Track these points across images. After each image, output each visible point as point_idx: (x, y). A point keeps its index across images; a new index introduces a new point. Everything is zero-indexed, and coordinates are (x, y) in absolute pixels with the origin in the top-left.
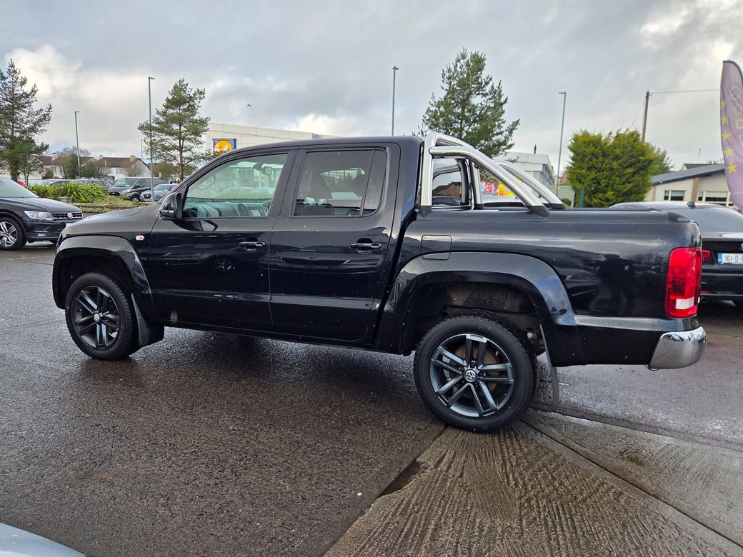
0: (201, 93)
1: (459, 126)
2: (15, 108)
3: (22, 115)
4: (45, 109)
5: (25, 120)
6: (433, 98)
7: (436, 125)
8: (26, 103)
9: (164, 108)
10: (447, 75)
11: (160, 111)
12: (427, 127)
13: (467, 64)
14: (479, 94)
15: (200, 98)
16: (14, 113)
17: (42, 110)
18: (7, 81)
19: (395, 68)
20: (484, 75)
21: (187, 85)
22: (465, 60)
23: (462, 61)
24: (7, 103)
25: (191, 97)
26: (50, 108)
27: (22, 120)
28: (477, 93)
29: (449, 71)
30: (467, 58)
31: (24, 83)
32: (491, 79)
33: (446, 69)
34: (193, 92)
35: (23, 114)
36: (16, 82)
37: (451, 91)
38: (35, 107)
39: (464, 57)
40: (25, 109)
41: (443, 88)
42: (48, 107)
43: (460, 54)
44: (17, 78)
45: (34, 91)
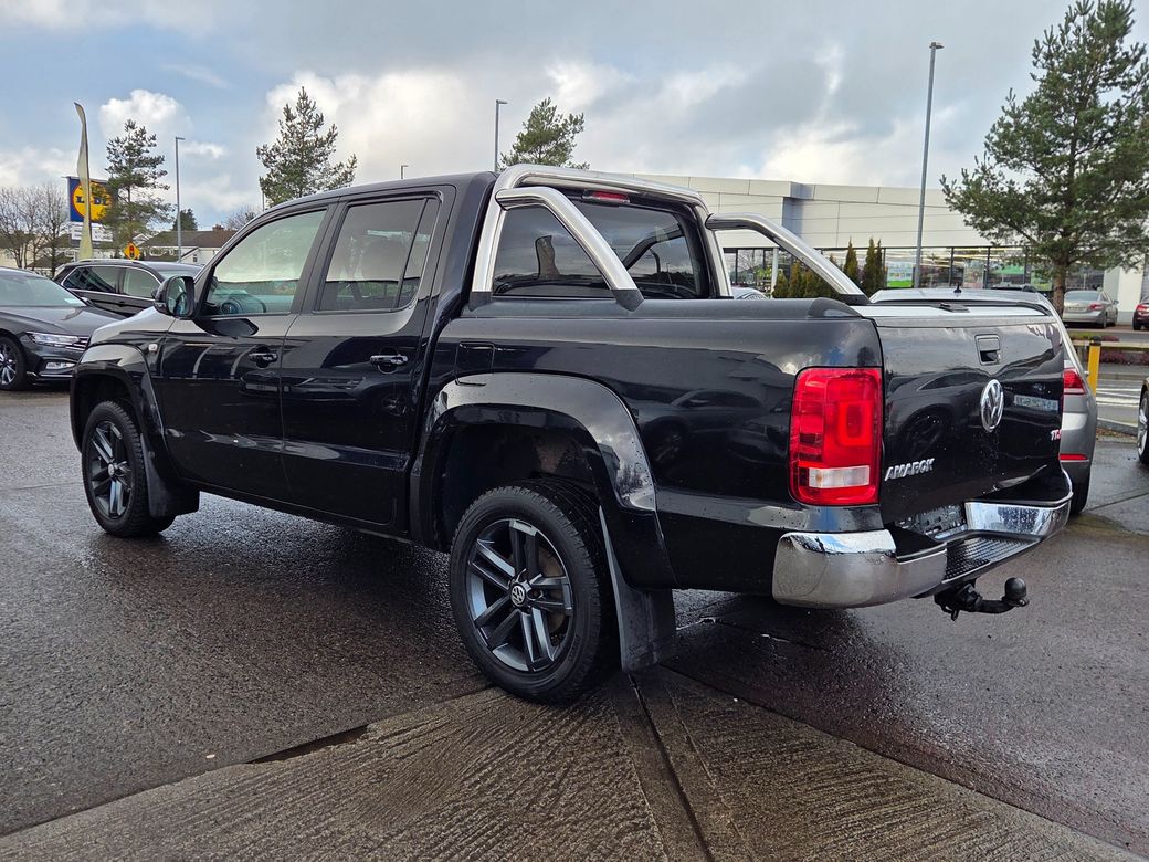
0: (576, 122)
1: (1069, 153)
2: (304, 164)
3: (313, 174)
4: (346, 163)
5: (317, 182)
6: (1010, 98)
7: (1012, 154)
8: (320, 155)
9: (514, 152)
10: (1045, 49)
11: (509, 156)
12: (993, 160)
13: (1091, 24)
14: (1116, 84)
15: (575, 131)
16: (303, 173)
17: (341, 165)
18: (295, 121)
19: (935, 46)
20: (1126, 45)
21: (554, 109)
22: (1087, 17)
23: (1079, 20)
24: (293, 157)
25: (561, 130)
26: (354, 162)
27: (313, 182)
28: (1110, 81)
29: (1051, 41)
30: (1091, 12)
31: (318, 123)
32: (1143, 51)
33: (1042, 39)
34: (562, 121)
35: (316, 173)
36: (308, 122)
37: (1052, 84)
38: (333, 161)
39: (1083, 11)
40: (319, 166)
41: (1034, 77)
42: (351, 160)
43: (1074, 6)
44: (310, 117)
45: (332, 136)
